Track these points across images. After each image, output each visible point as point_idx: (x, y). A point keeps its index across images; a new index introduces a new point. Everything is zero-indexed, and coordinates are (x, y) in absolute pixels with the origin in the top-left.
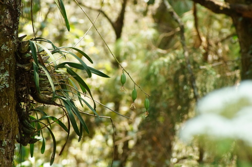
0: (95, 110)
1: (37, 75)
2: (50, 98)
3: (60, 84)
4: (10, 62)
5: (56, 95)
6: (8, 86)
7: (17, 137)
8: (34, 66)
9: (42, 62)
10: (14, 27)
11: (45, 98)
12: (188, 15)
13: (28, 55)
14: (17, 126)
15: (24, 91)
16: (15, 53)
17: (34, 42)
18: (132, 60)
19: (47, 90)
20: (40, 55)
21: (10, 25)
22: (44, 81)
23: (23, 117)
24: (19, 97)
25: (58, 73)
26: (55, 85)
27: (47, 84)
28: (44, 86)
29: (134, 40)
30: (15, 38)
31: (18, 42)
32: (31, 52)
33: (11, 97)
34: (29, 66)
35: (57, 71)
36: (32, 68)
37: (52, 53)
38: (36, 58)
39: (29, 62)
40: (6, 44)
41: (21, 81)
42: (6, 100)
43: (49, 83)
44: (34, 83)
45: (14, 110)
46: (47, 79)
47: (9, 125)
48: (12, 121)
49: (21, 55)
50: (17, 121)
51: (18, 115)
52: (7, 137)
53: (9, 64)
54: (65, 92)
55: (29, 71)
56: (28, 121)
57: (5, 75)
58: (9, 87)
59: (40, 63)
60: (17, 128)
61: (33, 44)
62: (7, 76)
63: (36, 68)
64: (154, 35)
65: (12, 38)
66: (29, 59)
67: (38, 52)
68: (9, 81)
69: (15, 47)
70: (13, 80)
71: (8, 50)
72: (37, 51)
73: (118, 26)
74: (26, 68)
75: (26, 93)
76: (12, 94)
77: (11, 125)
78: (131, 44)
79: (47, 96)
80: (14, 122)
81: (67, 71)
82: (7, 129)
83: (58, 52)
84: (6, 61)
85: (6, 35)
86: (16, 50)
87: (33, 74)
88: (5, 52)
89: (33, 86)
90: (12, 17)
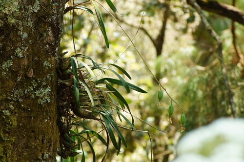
0: (133, 125)
1: (77, 90)
2: (89, 113)
3: (99, 99)
4: (52, 78)
5: (95, 110)
6: (49, 101)
7: (58, 150)
8: (75, 82)
9: (82, 78)
10: (55, 44)
11: (85, 113)
12: (227, 33)
13: (69, 71)
14: (58, 139)
15: (65, 106)
16: (57, 69)
17: (74, 58)
18: (172, 76)
19: (87, 105)
20: (80, 71)
21: (52, 42)
22: (84, 96)
23: (64, 131)
24: (60, 112)
25: (97, 88)
26: (95, 100)
27: (87, 99)
28: (84, 100)
29: (174, 57)
30: (56, 55)
31: (59, 59)
32: (71, 68)
33: (52, 112)
34: (69, 82)
35: (96, 86)
36: (73, 84)
37: (92, 70)
38: (77, 74)
39: (70, 78)
40: (48, 61)
41: (62, 96)
42: (48, 115)
43: (89, 98)
44: (75, 98)
45: (55, 124)
46: (87, 94)
47: (50, 139)
48: (53, 134)
49: (62, 71)
50: (58, 135)
51: (59, 129)
52: (49, 150)
53: (50, 79)
54: (104, 106)
55: (69, 87)
56: (69, 135)
57: (47, 90)
58: (51, 102)
59: (80, 78)
60: (58, 142)
61: (74, 61)
62: (49, 92)
63: (77, 83)
64: (193, 52)
65: (54, 55)
66: (69, 75)
67: (79, 68)
68: (51, 96)
69: (56, 63)
70: (54, 95)
71: (50, 66)
72: (77, 67)
73: (159, 43)
74: (67, 83)
75: (67, 108)
76: (54, 109)
77: (52, 138)
79: (87, 110)
80: (55, 136)
81: (107, 86)
82: (49, 142)
83: (98, 68)
84: (48, 77)
85: (48, 52)
86: (58, 66)
87: (73, 89)
88: (47, 68)
89: (74, 101)
90: (54, 34)
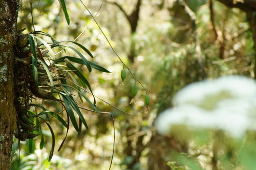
0: (95, 105)
1: (36, 69)
2: (49, 93)
3: (59, 79)
4: (9, 56)
5: (54, 90)
6: (5, 80)
7: (15, 132)
8: (33, 60)
9: (41, 56)
10: (13, 19)
11: (44, 93)
13: (27, 48)
14: (15, 121)
15: (22, 85)
16: (14, 47)
17: (32, 35)
19: (46, 85)
20: (39, 49)
21: (9, 18)
22: (43, 75)
23: (22, 113)
24: (18, 92)
25: (57, 67)
26: (54, 80)
27: (46, 79)
28: (43, 80)
30: (13, 31)
31: (16, 35)
32: (29, 45)
33: (9, 92)
34: (27, 60)
35: (56, 65)
36: (31, 62)
37: (52, 48)
38: (35, 52)
39: (28, 56)
40: (4, 37)
41: (20, 75)
42: (4, 95)
43: (48, 78)
44: (33, 77)
45: (12, 104)
46: (46, 73)
47: (7, 120)
48: (9, 115)
49: (20, 48)
50: (15, 116)
51: (17, 110)
52: (5, 132)
53: (7, 57)
54: (65, 87)
55: (27, 65)
56: (27, 116)
57: (3, 69)
58: (7, 82)
59: (38, 57)
60: (15, 124)
61: (32, 38)
62: (5, 70)
63: (35, 62)
65: (11, 31)
66: (28, 53)
67: (38, 46)
68: (7, 75)
69: (13, 40)
70: (11, 74)
71: (7, 43)
72: (36, 44)
74: (25, 62)
75: (25, 87)
76: (10, 88)
77: (9, 120)
78: (146, 38)
79: (46, 90)
80: (12, 117)
81: (67, 65)
82: (5, 123)
83: (58, 46)
84: (4, 54)
85: (4, 28)
86: (15, 43)
87: (32, 68)
88: (4, 45)
89: (32, 81)
90: (10, 10)
